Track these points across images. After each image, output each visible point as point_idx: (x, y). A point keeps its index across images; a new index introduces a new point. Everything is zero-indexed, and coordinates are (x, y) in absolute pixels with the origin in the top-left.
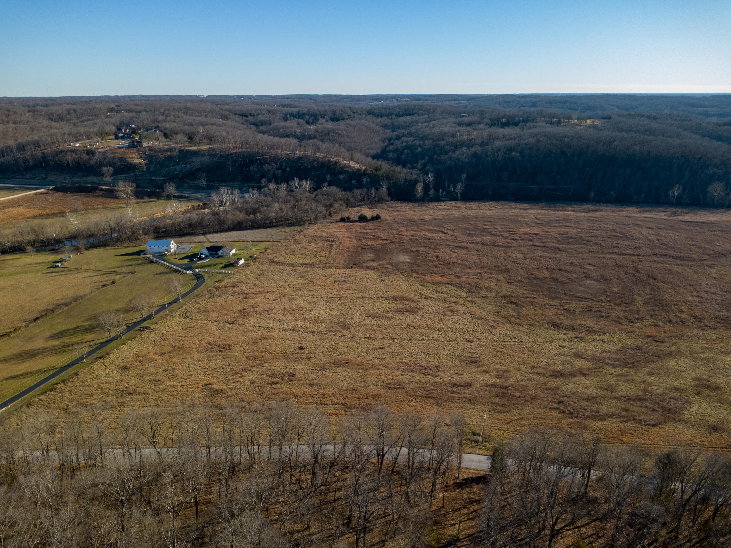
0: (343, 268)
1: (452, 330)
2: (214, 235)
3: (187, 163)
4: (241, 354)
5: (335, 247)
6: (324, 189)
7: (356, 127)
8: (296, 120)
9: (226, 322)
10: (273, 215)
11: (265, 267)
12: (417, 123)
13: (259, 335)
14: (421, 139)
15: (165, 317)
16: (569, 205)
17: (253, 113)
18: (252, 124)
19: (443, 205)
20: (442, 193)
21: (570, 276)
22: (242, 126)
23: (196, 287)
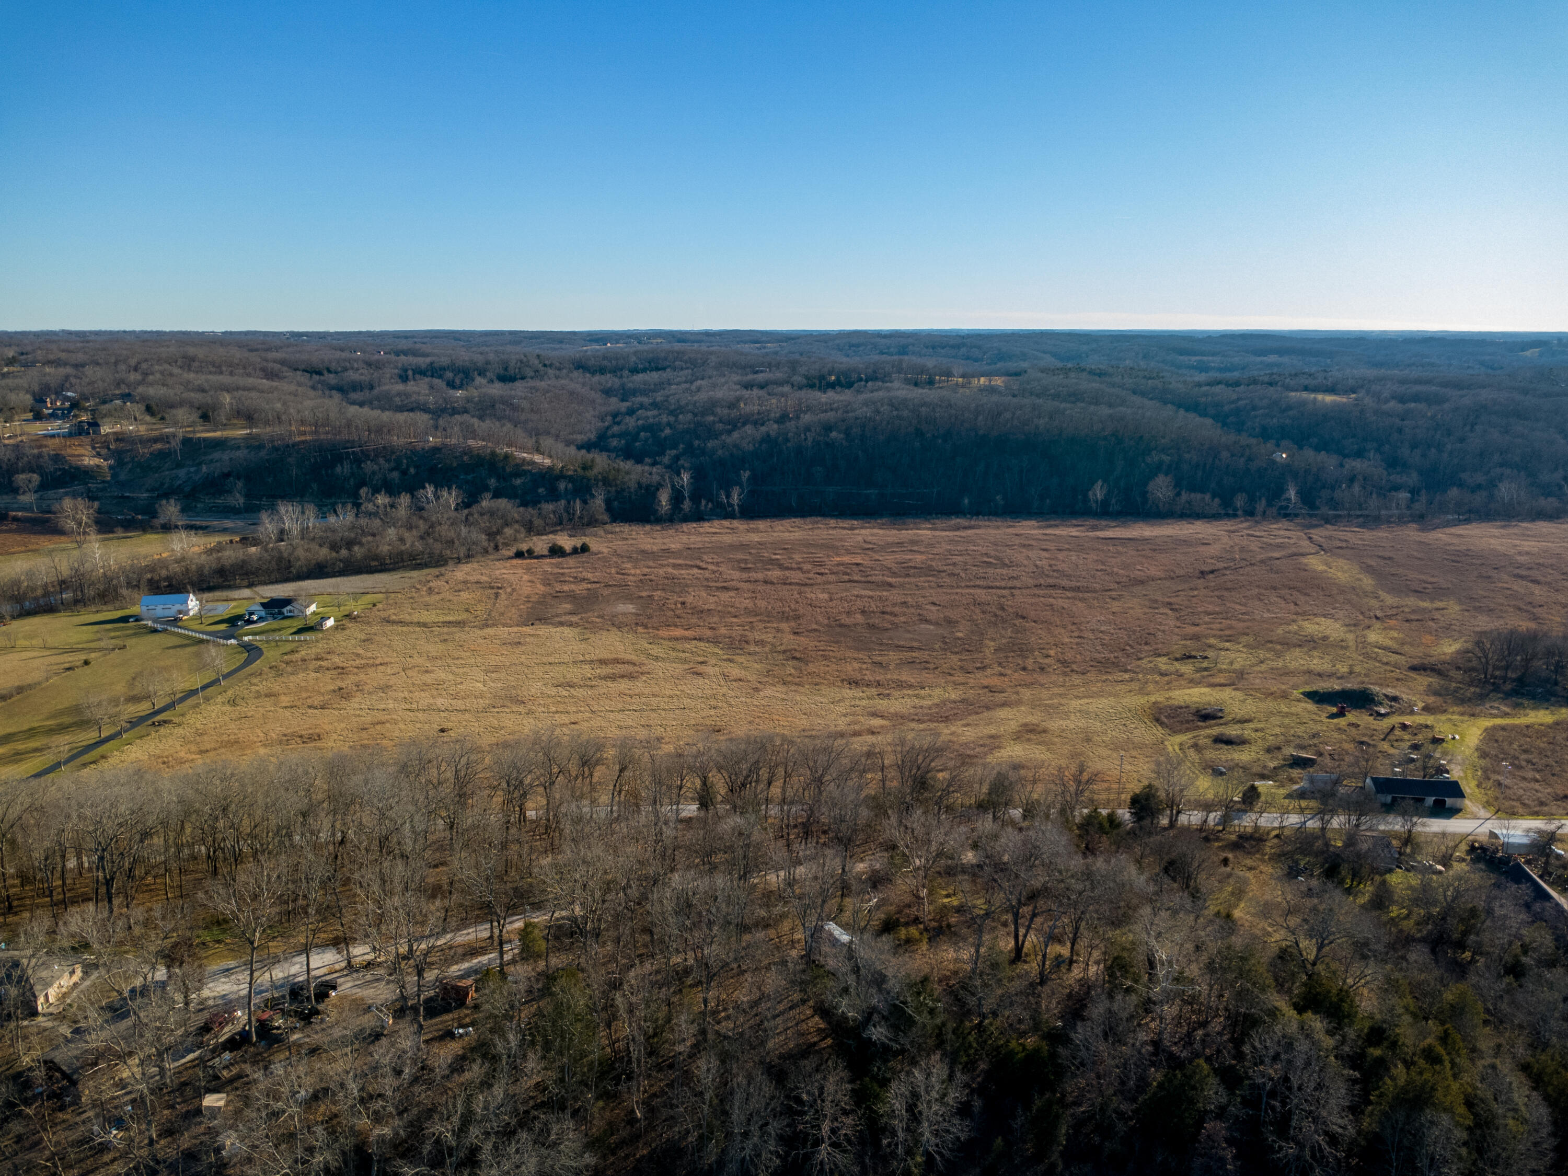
0: (518, 625)
1: (691, 697)
2: (270, 587)
3: (200, 464)
4: (339, 744)
5: (503, 596)
6: (484, 504)
7: (548, 391)
8: (427, 380)
9: (310, 707)
10: (385, 549)
11: (375, 629)
12: (670, 384)
13: (369, 719)
14: (672, 413)
15: (197, 705)
16: (927, 520)
17: (333, 366)
18: (332, 388)
19: (706, 527)
20: (706, 505)
21: (896, 620)
22: (312, 393)
23: (247, 663)
